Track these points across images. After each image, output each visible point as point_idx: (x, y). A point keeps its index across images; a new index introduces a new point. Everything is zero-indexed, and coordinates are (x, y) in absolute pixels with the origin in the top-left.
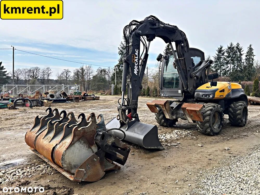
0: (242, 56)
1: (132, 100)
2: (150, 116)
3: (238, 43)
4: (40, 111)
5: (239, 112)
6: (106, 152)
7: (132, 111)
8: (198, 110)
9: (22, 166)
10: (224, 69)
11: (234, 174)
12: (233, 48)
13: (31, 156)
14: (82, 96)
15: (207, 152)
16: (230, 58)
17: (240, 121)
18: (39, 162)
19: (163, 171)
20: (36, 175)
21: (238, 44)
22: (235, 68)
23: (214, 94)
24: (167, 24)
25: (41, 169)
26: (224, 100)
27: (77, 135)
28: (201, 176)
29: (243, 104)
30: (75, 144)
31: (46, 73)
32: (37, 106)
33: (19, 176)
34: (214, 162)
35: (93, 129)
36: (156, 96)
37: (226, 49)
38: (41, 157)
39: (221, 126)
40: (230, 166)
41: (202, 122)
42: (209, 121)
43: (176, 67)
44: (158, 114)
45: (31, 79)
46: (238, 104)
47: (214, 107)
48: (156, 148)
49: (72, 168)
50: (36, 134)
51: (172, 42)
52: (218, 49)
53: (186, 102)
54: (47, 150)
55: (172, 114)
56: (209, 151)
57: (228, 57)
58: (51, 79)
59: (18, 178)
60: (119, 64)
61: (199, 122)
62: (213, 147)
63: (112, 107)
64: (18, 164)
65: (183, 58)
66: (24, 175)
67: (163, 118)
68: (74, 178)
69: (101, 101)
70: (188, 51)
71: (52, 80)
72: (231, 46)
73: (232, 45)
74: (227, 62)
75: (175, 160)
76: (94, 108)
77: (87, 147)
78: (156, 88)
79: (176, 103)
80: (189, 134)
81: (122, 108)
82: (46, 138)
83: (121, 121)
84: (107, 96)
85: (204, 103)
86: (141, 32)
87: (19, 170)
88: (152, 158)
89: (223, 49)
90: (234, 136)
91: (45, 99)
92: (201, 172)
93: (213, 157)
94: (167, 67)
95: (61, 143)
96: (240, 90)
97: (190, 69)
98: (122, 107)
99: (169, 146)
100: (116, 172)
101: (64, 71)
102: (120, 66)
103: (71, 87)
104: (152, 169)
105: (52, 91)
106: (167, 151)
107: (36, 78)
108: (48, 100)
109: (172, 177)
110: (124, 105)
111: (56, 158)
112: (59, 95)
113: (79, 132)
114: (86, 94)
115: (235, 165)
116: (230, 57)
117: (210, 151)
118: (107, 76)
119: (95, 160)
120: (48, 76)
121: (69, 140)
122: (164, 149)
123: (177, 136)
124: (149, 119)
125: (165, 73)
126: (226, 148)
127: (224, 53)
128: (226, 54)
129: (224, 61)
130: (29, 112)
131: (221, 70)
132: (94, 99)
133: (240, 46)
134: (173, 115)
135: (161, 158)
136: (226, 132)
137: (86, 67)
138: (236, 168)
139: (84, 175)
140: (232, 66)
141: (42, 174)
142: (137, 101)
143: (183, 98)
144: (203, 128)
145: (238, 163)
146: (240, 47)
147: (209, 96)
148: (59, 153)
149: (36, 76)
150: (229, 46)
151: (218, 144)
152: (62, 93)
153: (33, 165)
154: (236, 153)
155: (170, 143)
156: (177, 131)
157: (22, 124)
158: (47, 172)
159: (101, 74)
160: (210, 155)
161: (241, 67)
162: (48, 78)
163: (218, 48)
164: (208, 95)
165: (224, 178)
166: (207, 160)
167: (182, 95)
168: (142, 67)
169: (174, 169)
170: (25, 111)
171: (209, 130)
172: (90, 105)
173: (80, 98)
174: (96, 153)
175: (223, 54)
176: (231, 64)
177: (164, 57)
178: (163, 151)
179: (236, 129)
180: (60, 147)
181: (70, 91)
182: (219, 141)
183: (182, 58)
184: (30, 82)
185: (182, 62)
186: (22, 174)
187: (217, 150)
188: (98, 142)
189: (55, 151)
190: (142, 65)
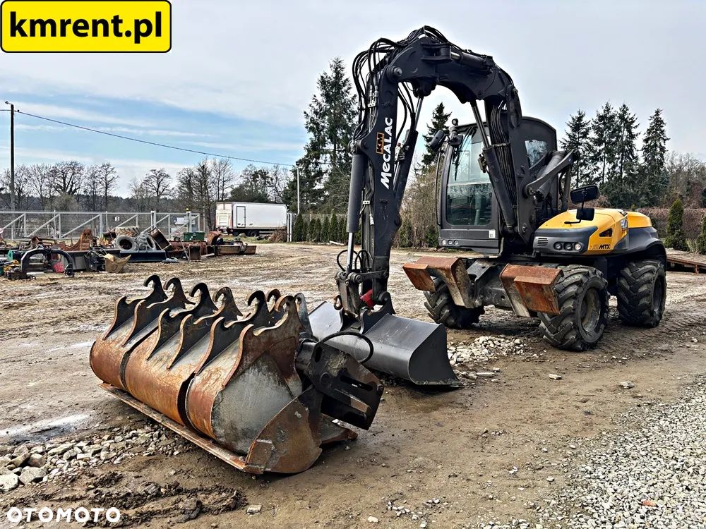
0: (634, 141)
1: (375, 255)
2: (405, 300)
3: (624, 106)
4: (96, 284)
5: (644, 288)
6: (325, 395)
7: (375, 287)
8: (548, 282)
9: (85, 433)
10: (587, 175)
11: (659, 449)
12: (613, 117)
13: (107, 407)
14: (207, 244)
15: (577, 394)
16: (603, 146)
17: (647, 313)
18: (131, 421)
19: (471, 444)
20: (131, 456)
21: (624, 109)
22: (615, 172)
23: (586, 243)
24: (466, 51)
25: (143, 442)
26: (607, 258)
27: (253, 350)
28: (576, 456)
29: (656, 269)
30: (246, 374)
31: (101, 180)
32: (84, 270)
33: (85, 461)
34: (600, 420)
35: (292, 333)
36: (410, 245)
37: (592, 121)
38: (139, 409)
39: (602, 326)
40: (644, 430)
41: (554, 316)
42: (573, 313)
43: (487, 168)
44: (432, 293)
45: (57, 194)
46: (643, 268)
47: (587, 275)
48: (441, 383)
49: (237, 439)
50: (124, 346)
51: (477, 101)
52: (571, 121)
53: (512, 262)
54: (166, 391)
55: (473, 294)
56: (580, 392)
57: (598, 142)
58: (114, 196)
59: (84, 466)
60: (307, 156)
61: (546, 316)
62: (588, 381)
63: (295, 275)
64: (73, 428)
65: (504, 144)
66: (99, 457)
67: (446, 304)
68: (247, 464)
69: (261, 259)
70: (518, 126)
71: (117, 199)
72: (606, 112)
73: (608, 111)
74: (596, 156)
75: (497, 414)
76: (246, 278)
77: (275, 381)
78: (410, 223)
79: (481, 265)
80: (517, 347)
81: (349, 278)
82: (157, 356)
83: (344, 311)
84: (274, 244)
85: (557, 264)
86: (401, 72)
87: (81, 444)
88: (435, 410)
89: (585, 120)
90: (638, 352)
91: (108, 252)
92: (574, 447)
93: (593, 405)
94: (456, 168)
95: (204, 372)
96: (647, 231)
97: (522, 175)
98: (350, 275)
99: (472, 379)
100: (348, 448)
101: (151, 174)
102: (309, 163)
103: (175, 218)
104: (441, 437)
105: (126, 228)
106: (470, 392)
107: (72, 192)
108: (116, 253)
109: (499, 460)
110: (353, 268)
111: (193, 412)
112: (146, 241)
113: (257, 341)
114: (219, 239)
115: (656, 427)
116: (604, 141)
117: (584, 390)
118: (271, 189)
119: (299, 415)
120: (107, 188)
121: (227, 364)
122: (461, 387)
123: (487, 351)
124: (403, 306)
125: (452, 183)
126: (625, 384)
127: (588, 130)
128: (592, 134)
129: (586, 152)
130: (68, 286)
131: (580, 178)
132: (240, 252)
133: (630, 114)
134: (473, 297)
135: (459, 410)
136: (614, 342)
137: (215, 164)
138: (660, 434)
139: (271, 456)
140: (609, 166)
141: (150, 455)
142: (388, 260)
143: (501, 251)
144: (557, 331)
145: (661, 422)
146: (630, 117)
147: (573, 248)
148: (203, 397)
149: (72, 186)
150: (602, 113)
151: (600, 373)
152: (152, 234)
153: (116, 429)
154: (653, 396)
155: (472, 370)
156: (487, 338)
157: (55, 320)
158: (161, 449)
159: (253, 183)
160: (585, 402)
161: (633, 170)
162: (106, 194)
163: (573, 119)
164: (571, 243)
165: (637, 461)
166: (579, 415)
167: (500, 243)
168: (401, 167)
169: (501, 439)
170: (55, 283)
171: (572, 337)
172: (232, 268)
173: (204, 249)
174: (300, 398)
175: (585, 135)
176: (606, 162)
177: (449, 141)
178: (461, 392)
179: (637, 335)
180: (204, 382)
181: (174, 229)
182: (600, 365)
183: (502, 143)
184: (56, 203)
185: (501, 154)
186: (93, 455)
187: (601, 387)
188: (305, 368)
189: (191, 392)
190: (401, 162)
